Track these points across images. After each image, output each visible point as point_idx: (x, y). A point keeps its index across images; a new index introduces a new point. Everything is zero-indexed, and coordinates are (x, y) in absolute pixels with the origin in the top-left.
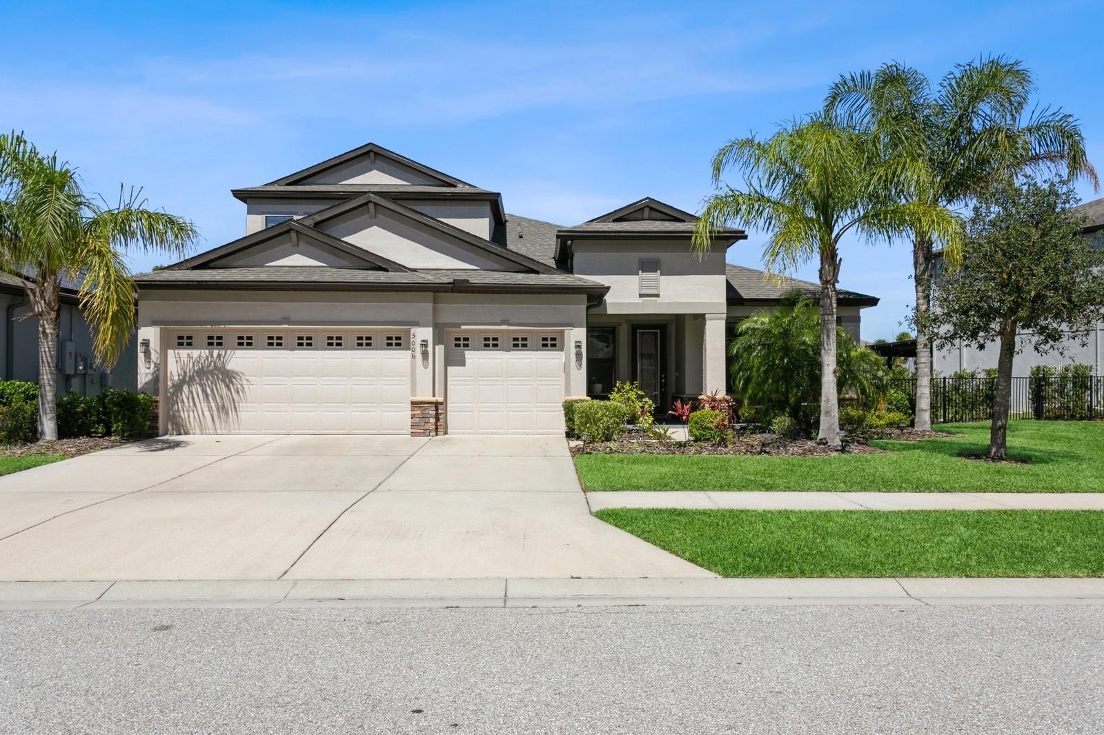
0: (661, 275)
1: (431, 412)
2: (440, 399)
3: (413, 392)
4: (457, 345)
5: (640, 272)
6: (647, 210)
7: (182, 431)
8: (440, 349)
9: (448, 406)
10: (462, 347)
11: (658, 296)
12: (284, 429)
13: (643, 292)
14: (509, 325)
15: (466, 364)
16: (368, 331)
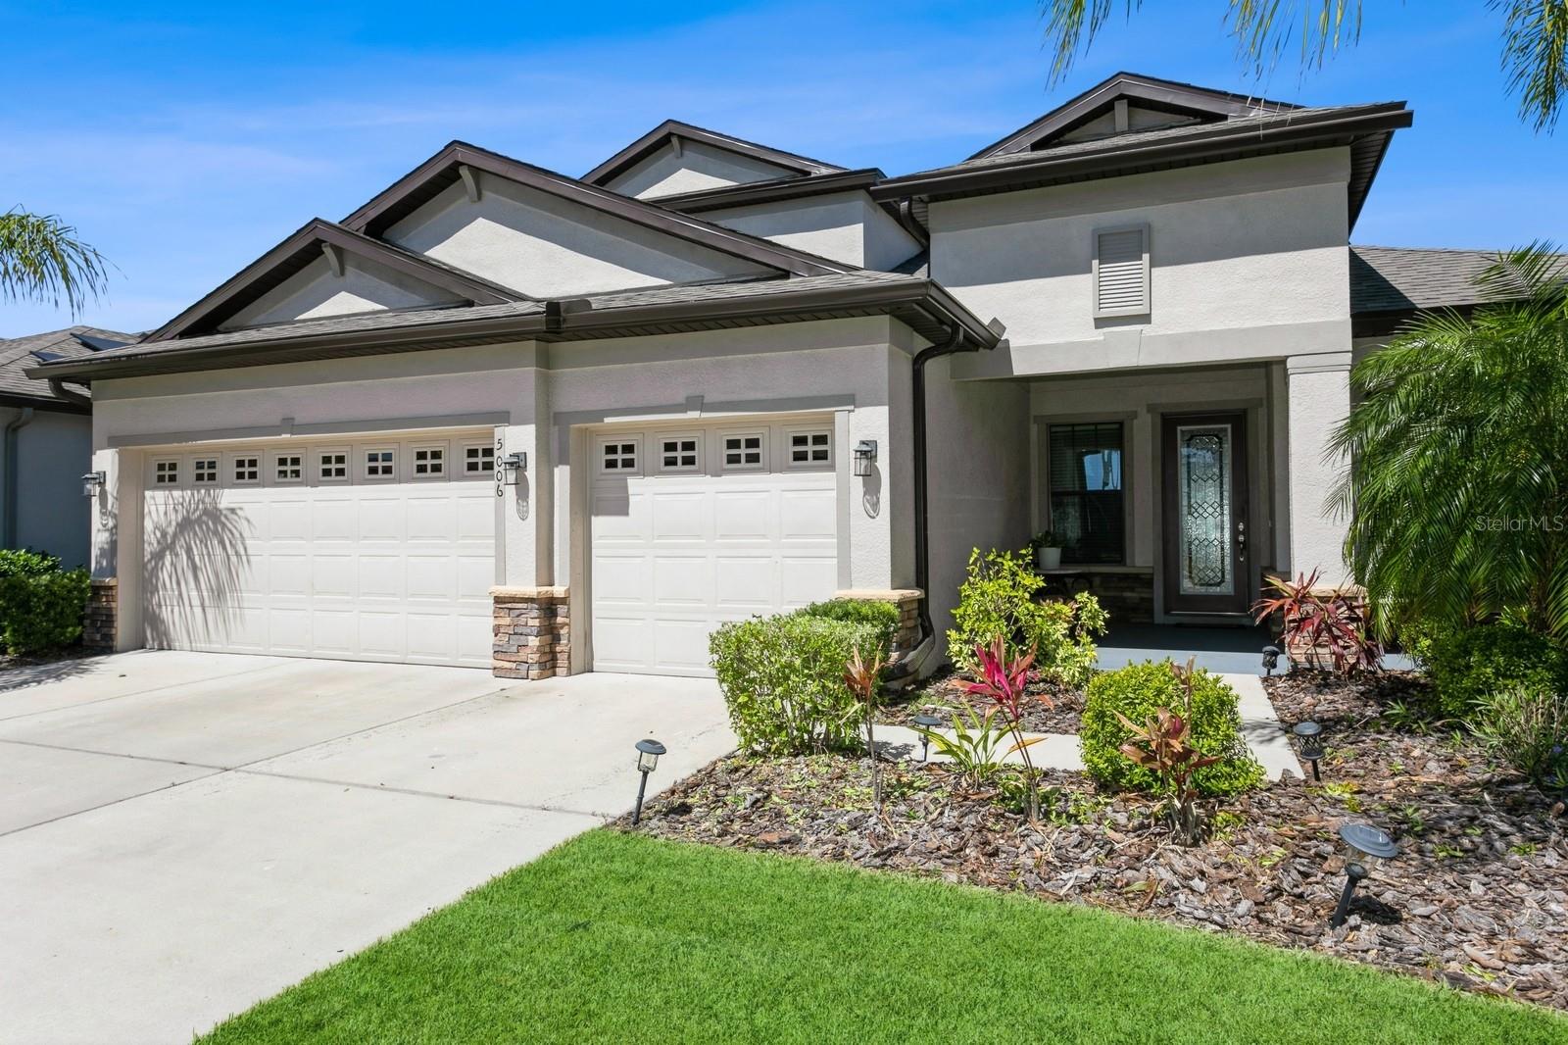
0: (1152, 265)
1: (531, 622)
2: (558, 590)
3: (501, 576)
4: (611, 464)
5: (1095, 263)
6: (1121, 109)
7: (165, 643)
8: (562, 475)
9: (593, 606)
10: (620, 469)
11: (1145, 319)
12: (301, 647)
13: (1105, 313)
14: (703, 408)
15: (631, 509)
16: (436, 439)
